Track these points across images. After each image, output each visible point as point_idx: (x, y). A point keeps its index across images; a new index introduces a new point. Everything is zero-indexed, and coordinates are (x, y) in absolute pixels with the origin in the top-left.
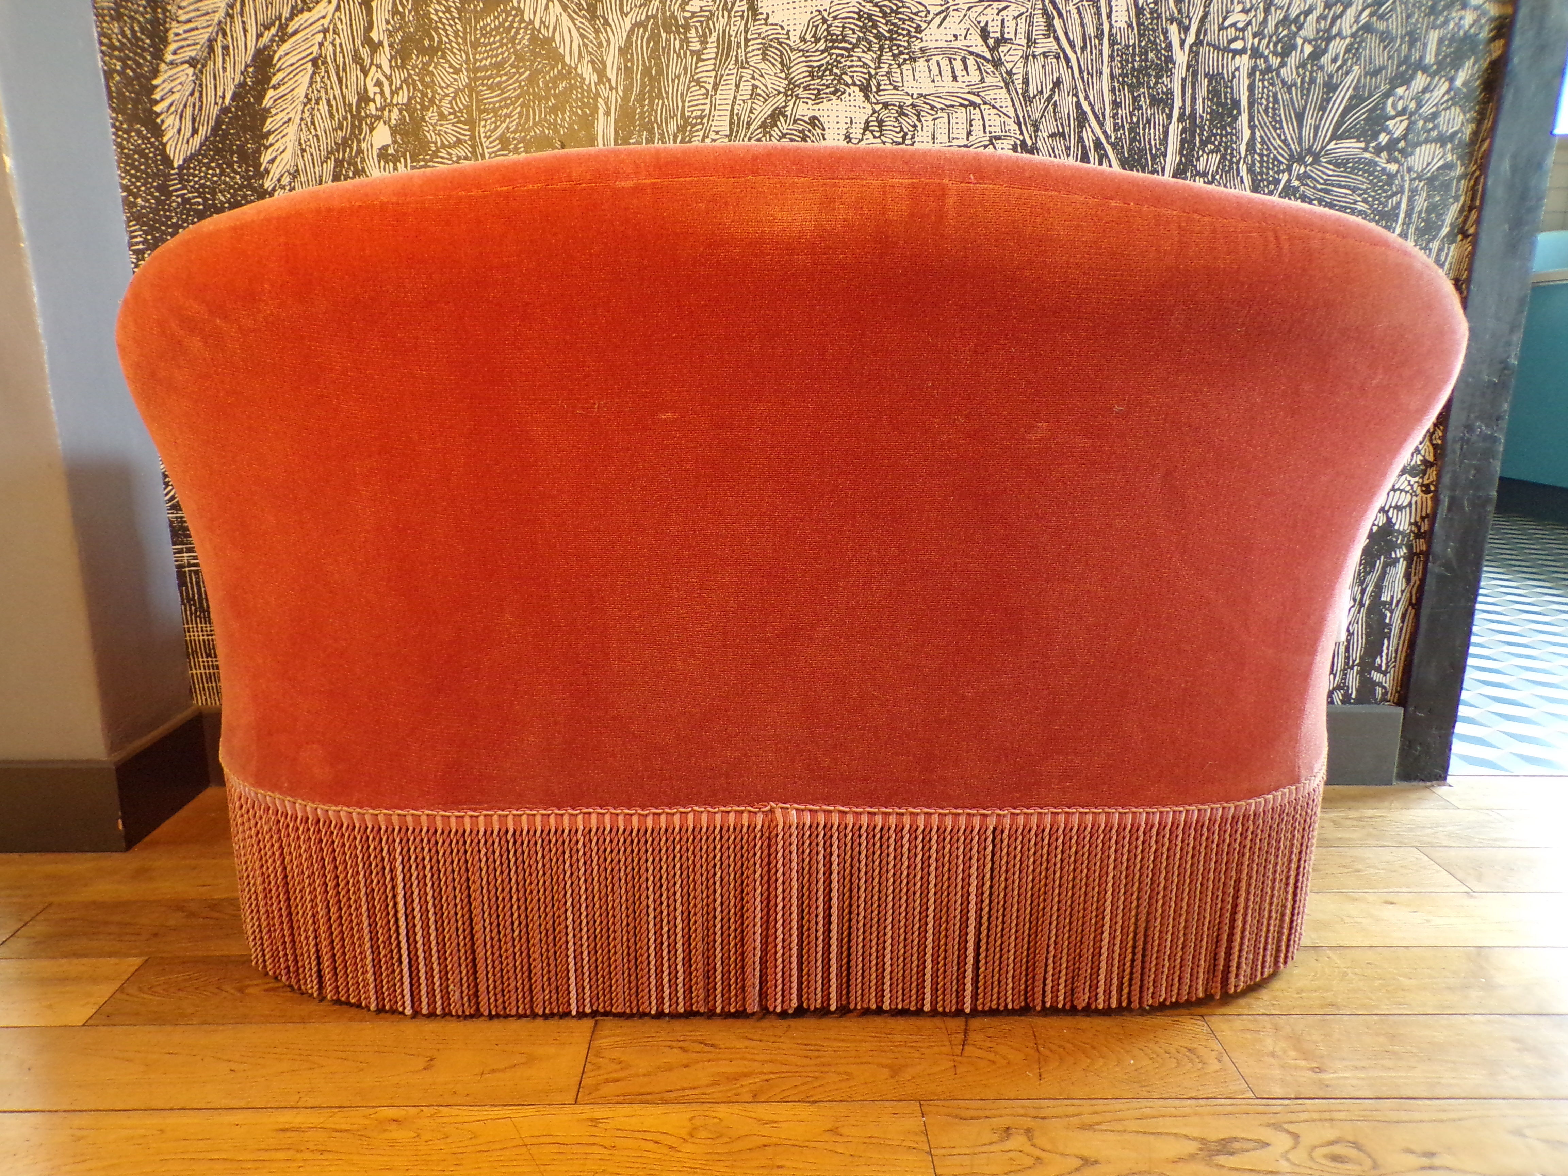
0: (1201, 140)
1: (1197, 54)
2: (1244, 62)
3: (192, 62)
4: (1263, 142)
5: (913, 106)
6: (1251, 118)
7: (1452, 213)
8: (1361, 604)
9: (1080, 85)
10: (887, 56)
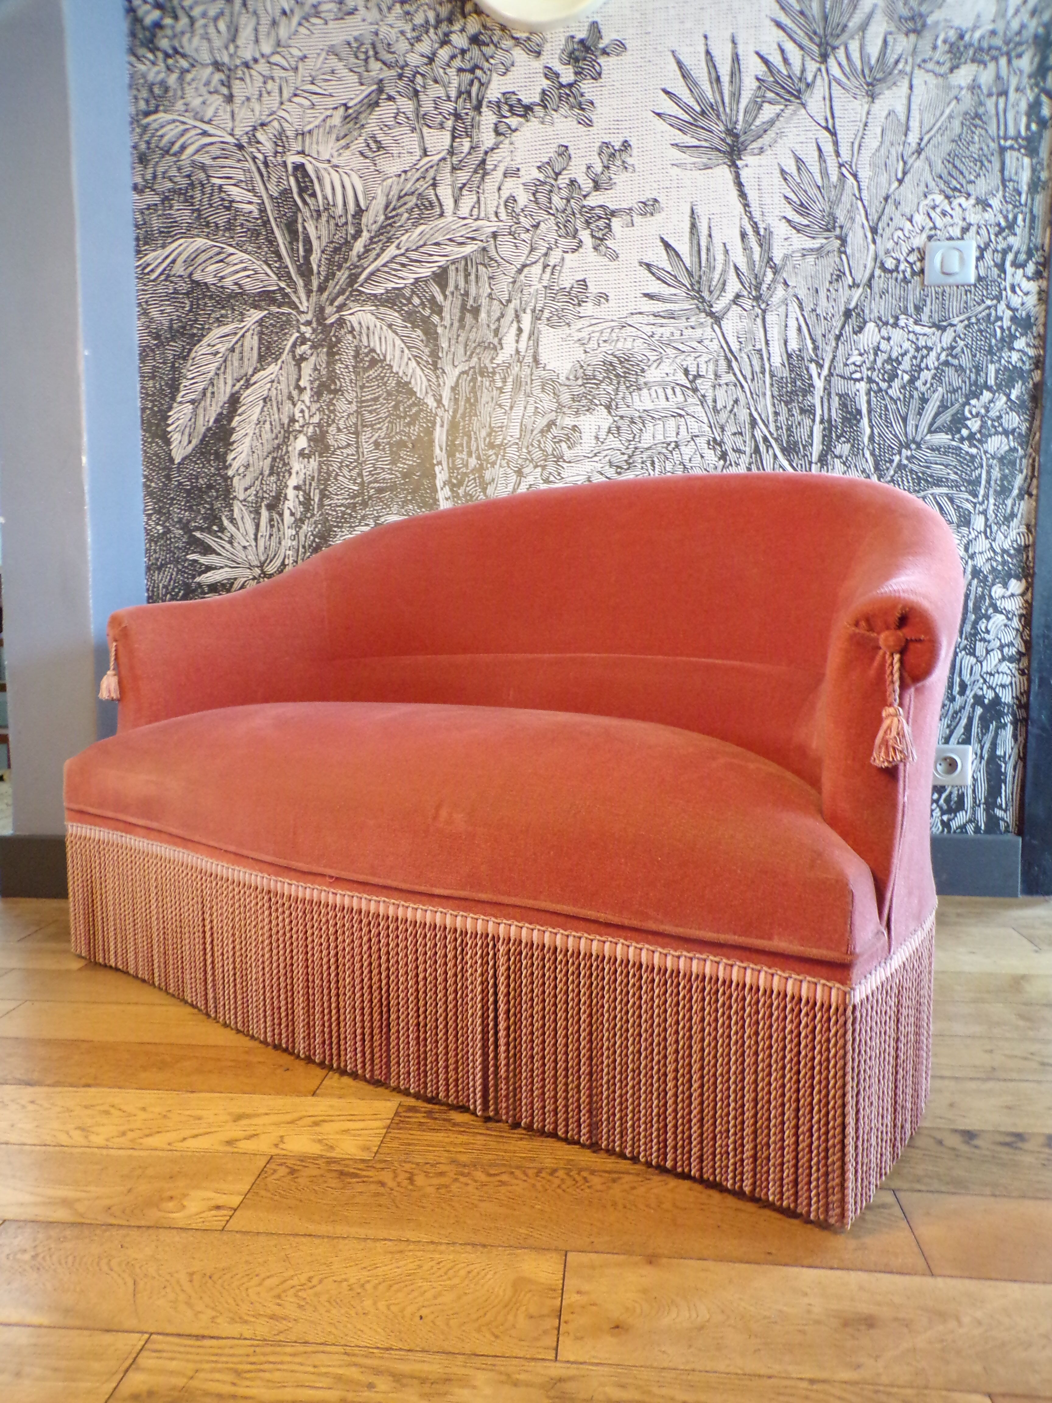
0: (836, 435)
1: (830, 382)
2: (862, 386)
3: (192, 402)
4: (880, 436)
5: (640, 417)
6: (870, 421)
7: (1019, 480)
8: (982, 758)
9: (751, 402)
10: (622, 387)
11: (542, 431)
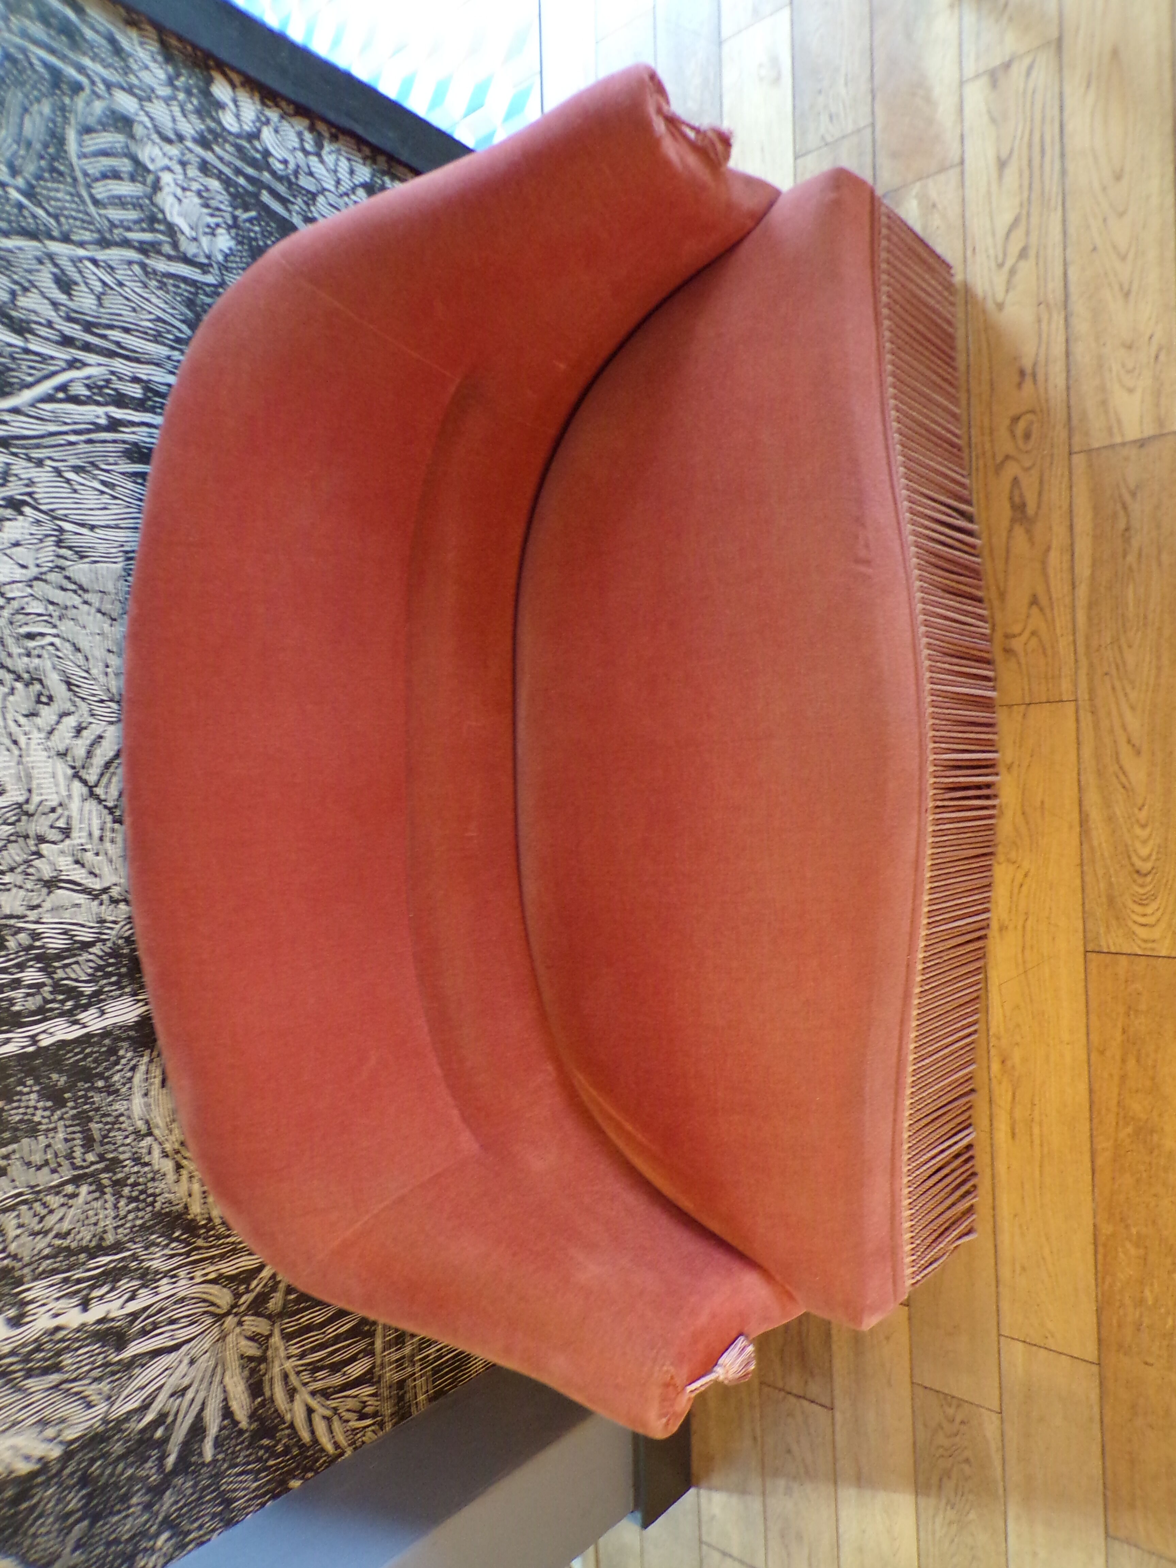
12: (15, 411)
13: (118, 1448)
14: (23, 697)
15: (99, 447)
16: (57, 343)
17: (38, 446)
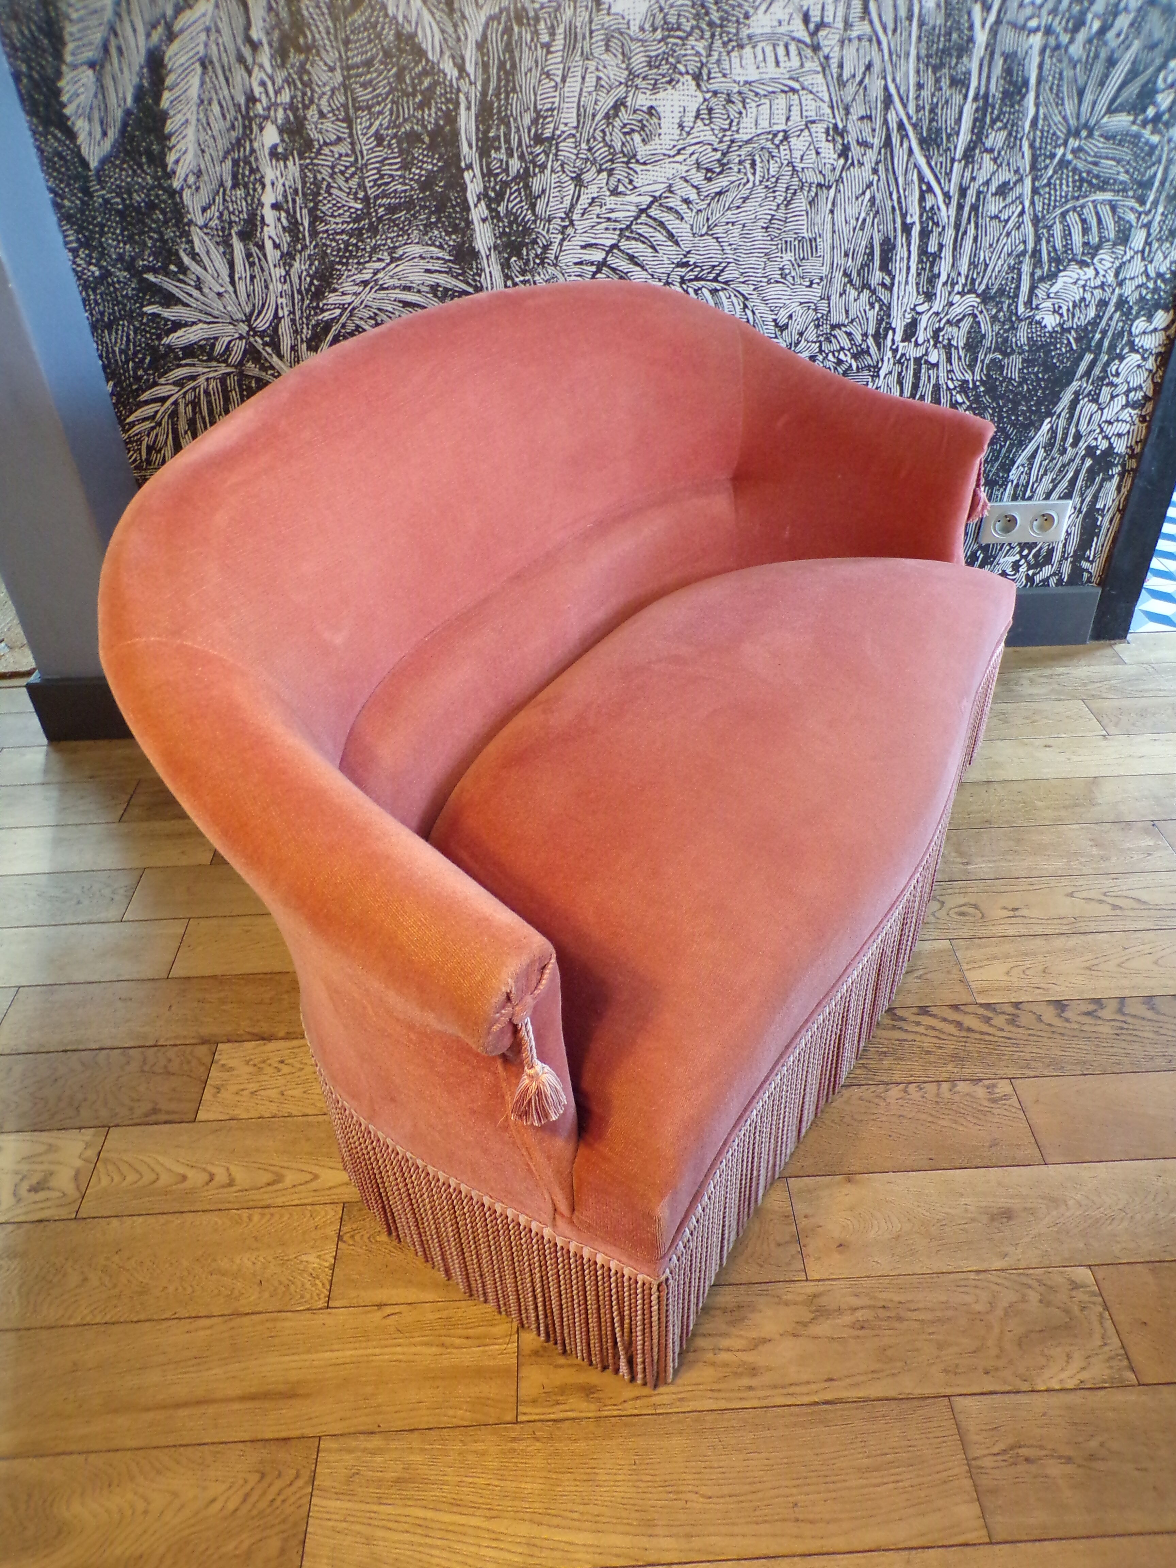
0: (991, 118)
1: (996, 33)
2: (1037, 40)
4: (1045, 118)
5: (740, 93)
6: (1037, 96)
8: (1080, 511)
9: (889, 68)
10: (718, 43)
11: (607, 116)
12: (911, 151)
13: (169, 234)
14: (711, 157)
15: (890, 217)
16: (961, 184)
17: (887, 170)
